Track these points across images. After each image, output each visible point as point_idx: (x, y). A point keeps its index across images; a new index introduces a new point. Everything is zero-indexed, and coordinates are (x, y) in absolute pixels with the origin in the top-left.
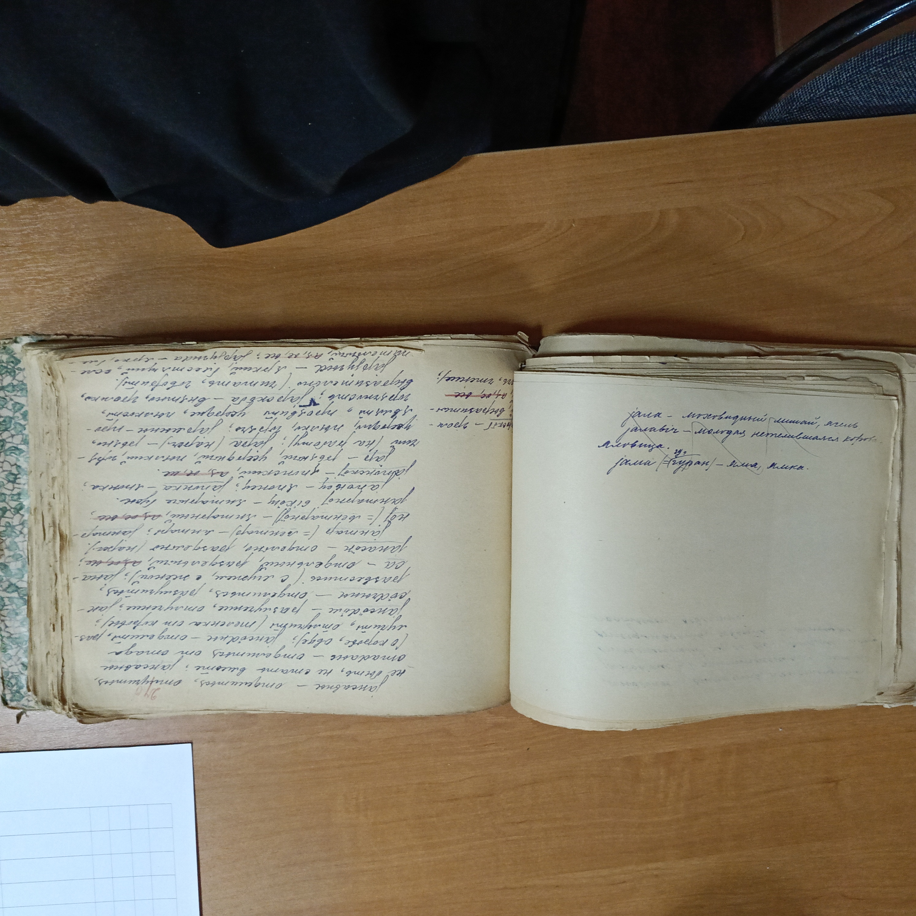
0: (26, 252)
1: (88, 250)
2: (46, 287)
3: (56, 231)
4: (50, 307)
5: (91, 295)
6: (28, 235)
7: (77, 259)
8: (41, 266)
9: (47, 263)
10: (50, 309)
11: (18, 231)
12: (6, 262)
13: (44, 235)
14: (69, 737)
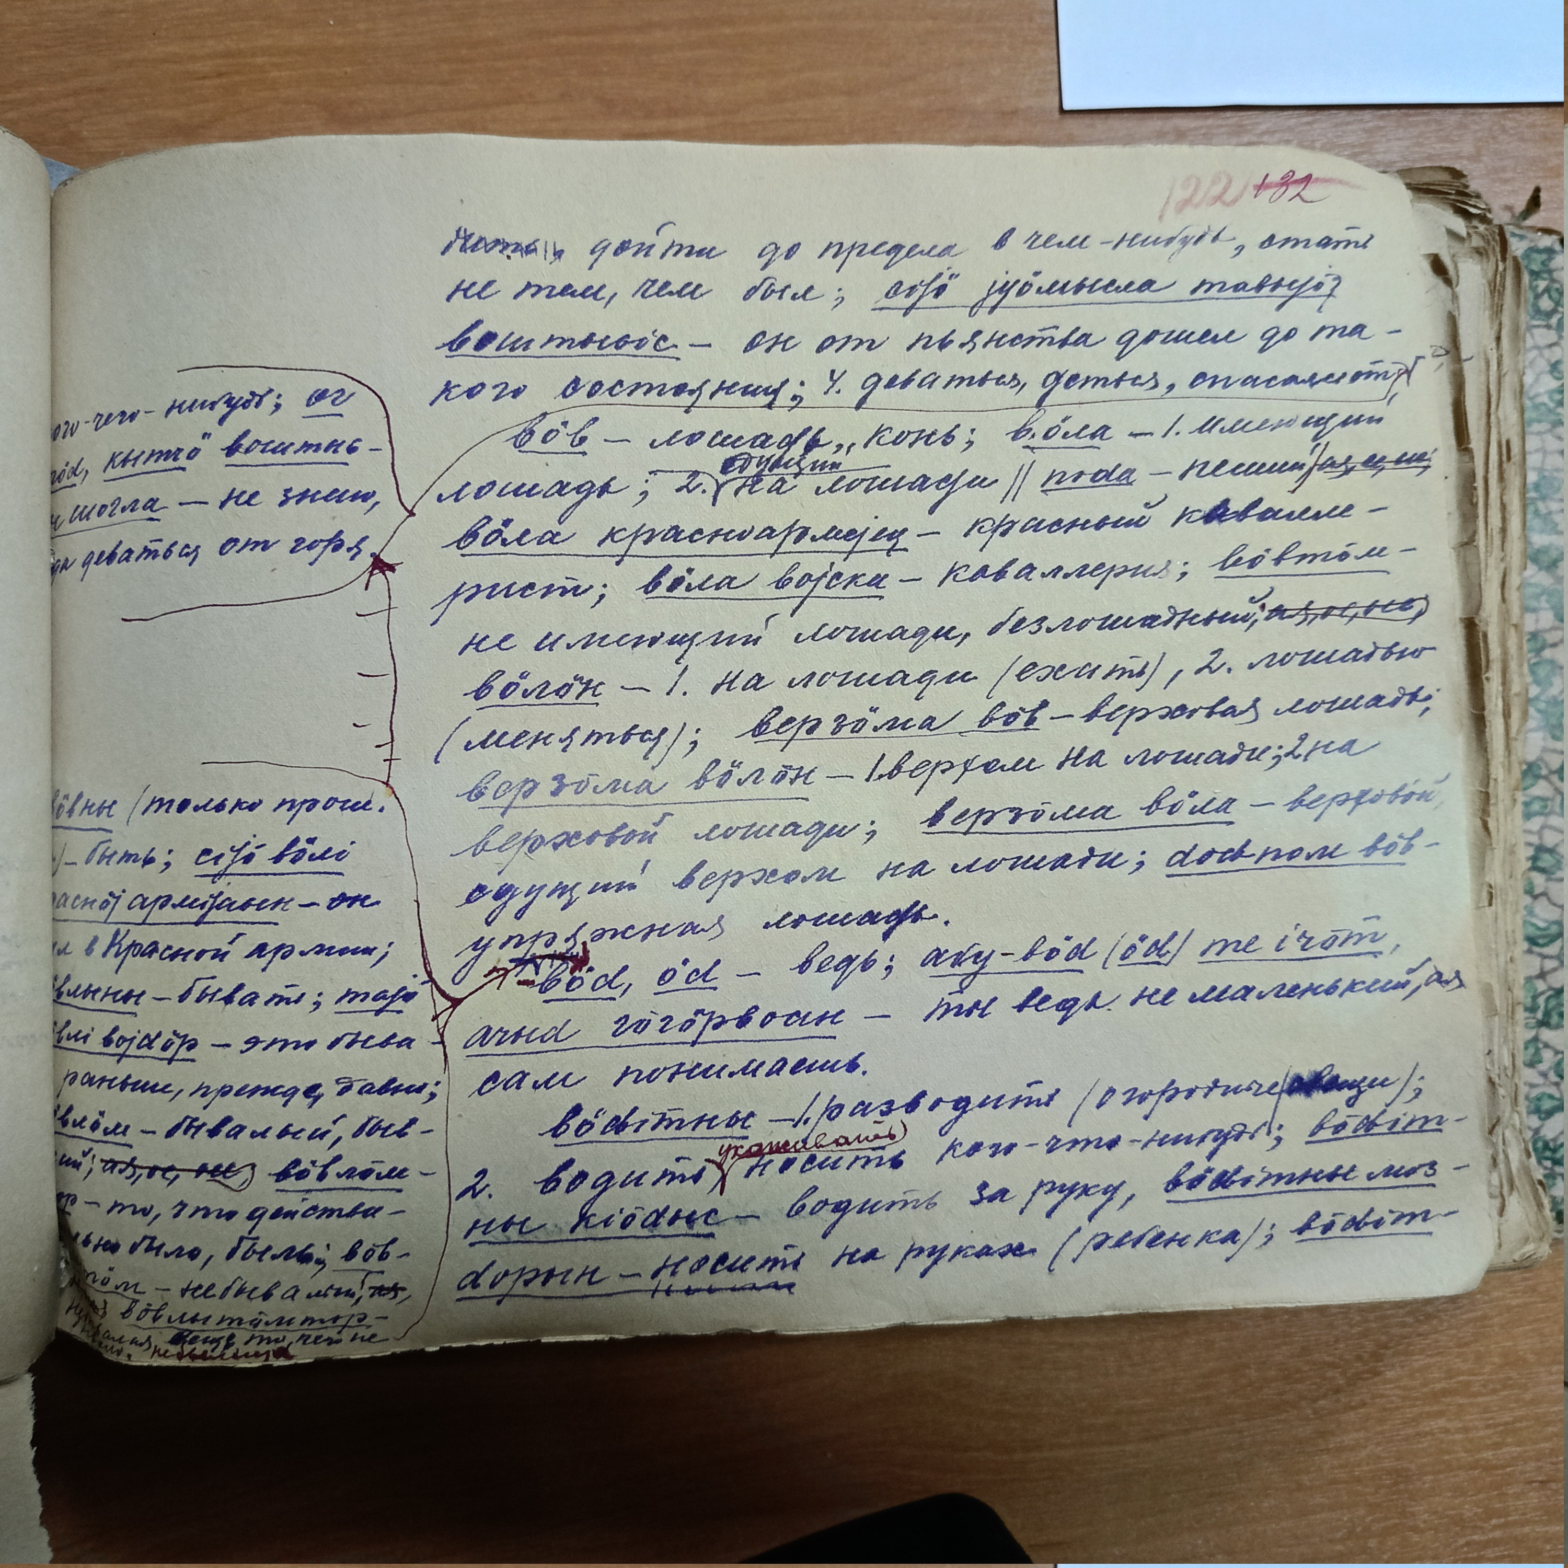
0: (1496, 1467)
1: (1334, 1482)
2: (1443, 1375)
3: (1415, 1529)
4: (1435, 1322)
5: (1327, 1359)
6: (1490, 1514)
7: (1364, 1453)
8: (1458, 1431)
9: (1442, 1442)
10: (1436, 1317)
11: (1514, 1523)
12: (1547, 1439)
13: (1447, 1516)
14: (1389, 140)
